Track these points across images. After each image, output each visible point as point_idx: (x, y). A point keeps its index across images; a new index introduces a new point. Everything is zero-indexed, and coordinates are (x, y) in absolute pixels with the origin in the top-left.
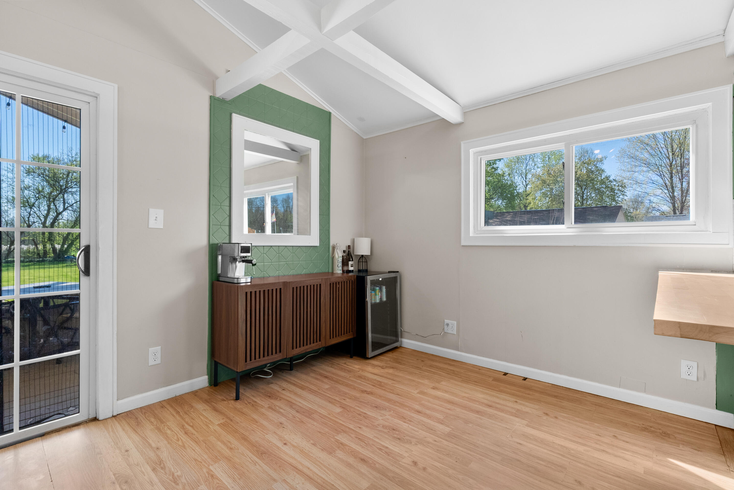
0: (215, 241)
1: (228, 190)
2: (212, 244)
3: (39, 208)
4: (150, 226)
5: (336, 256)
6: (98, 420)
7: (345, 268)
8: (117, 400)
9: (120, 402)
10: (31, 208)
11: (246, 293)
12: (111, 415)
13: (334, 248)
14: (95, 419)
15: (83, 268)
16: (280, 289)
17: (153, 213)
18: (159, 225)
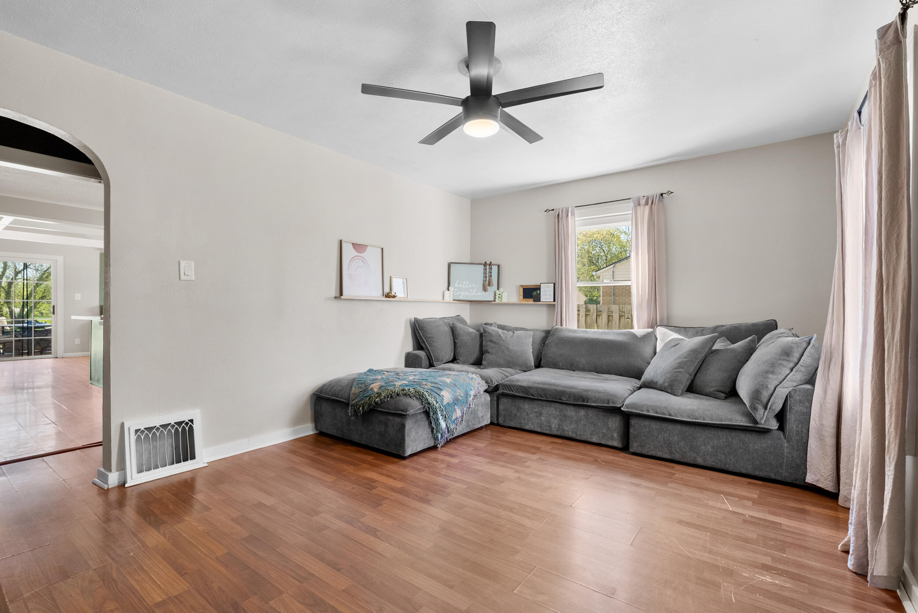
4: (76, 299)
6: (58, 358)
9: (65, 354)
12: (63, 357)
17: (76, 295)
18: (79, 299)
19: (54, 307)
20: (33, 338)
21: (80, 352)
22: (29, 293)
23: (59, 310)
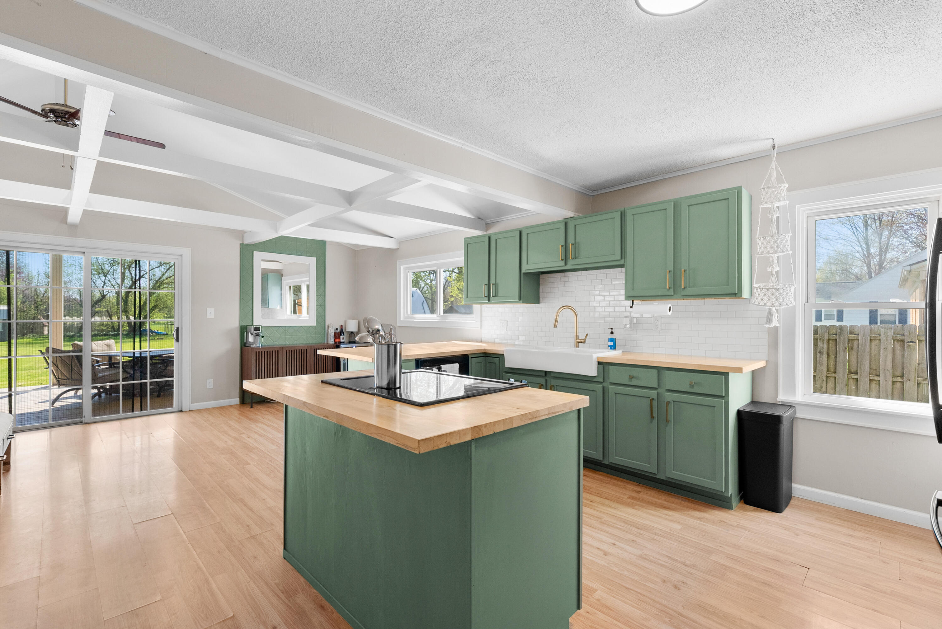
0: (244, 324)
1: (251, 295)
2: (242, 326)
3: (113, 275)
4: (207, 317)
5: (330, 332)
6: (183, 411)
7: (337, 340)
8: (192, 403)
9: (193, 404)
10: (105, 276)
11: (256, 352)
12: (188, 410)
13: (328, 327)
14: (181, 411)
15: (175, 338)
16: (278, 351)
17: (209, 310)
18: (212, 316)
19: (177, 330)
20: (148, 381)
21: (214, 400)
22: (142, 303)
23: (185, 335)
